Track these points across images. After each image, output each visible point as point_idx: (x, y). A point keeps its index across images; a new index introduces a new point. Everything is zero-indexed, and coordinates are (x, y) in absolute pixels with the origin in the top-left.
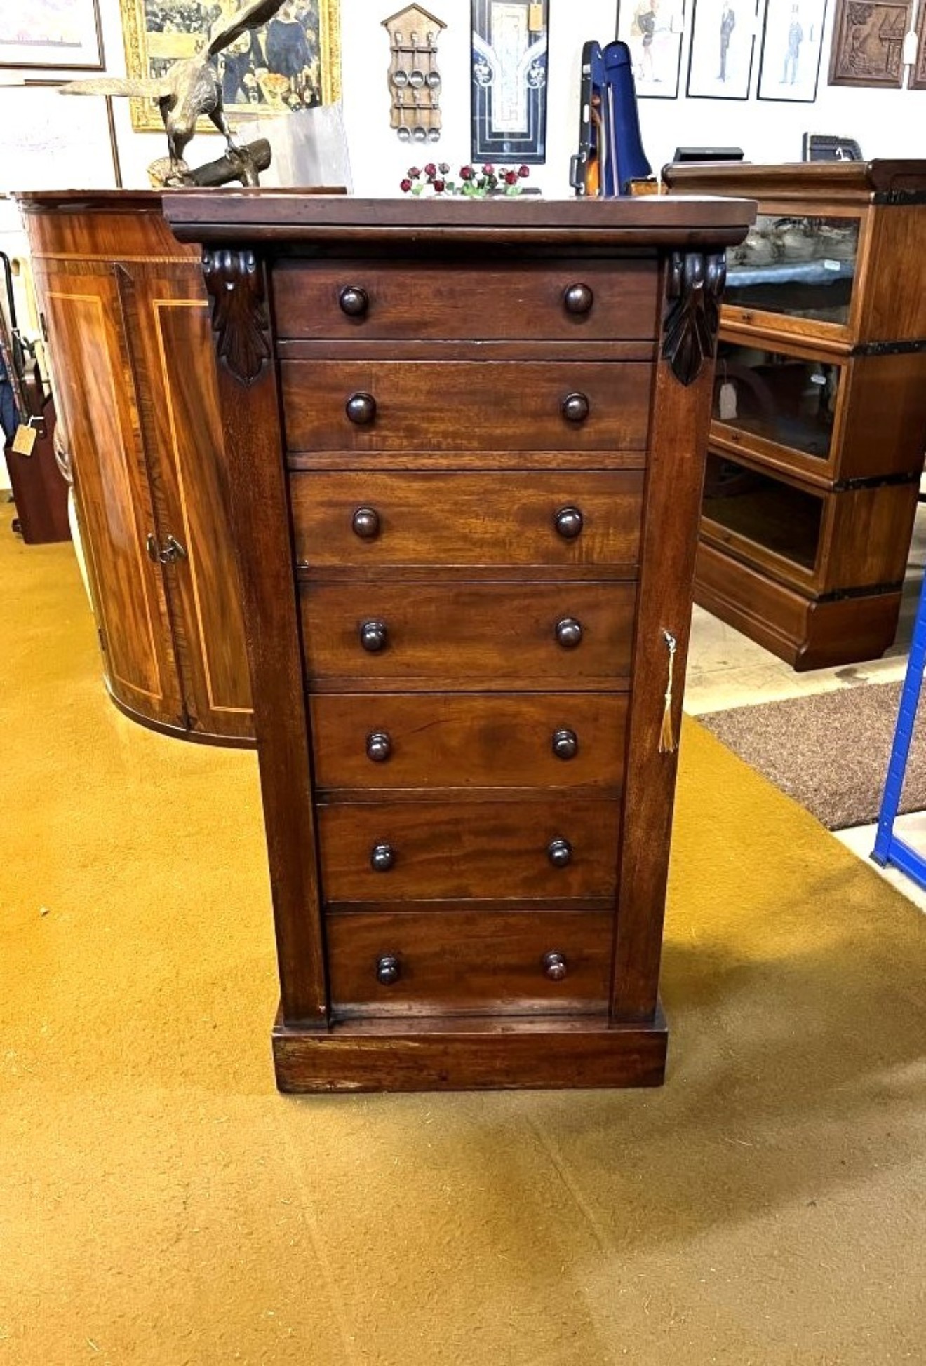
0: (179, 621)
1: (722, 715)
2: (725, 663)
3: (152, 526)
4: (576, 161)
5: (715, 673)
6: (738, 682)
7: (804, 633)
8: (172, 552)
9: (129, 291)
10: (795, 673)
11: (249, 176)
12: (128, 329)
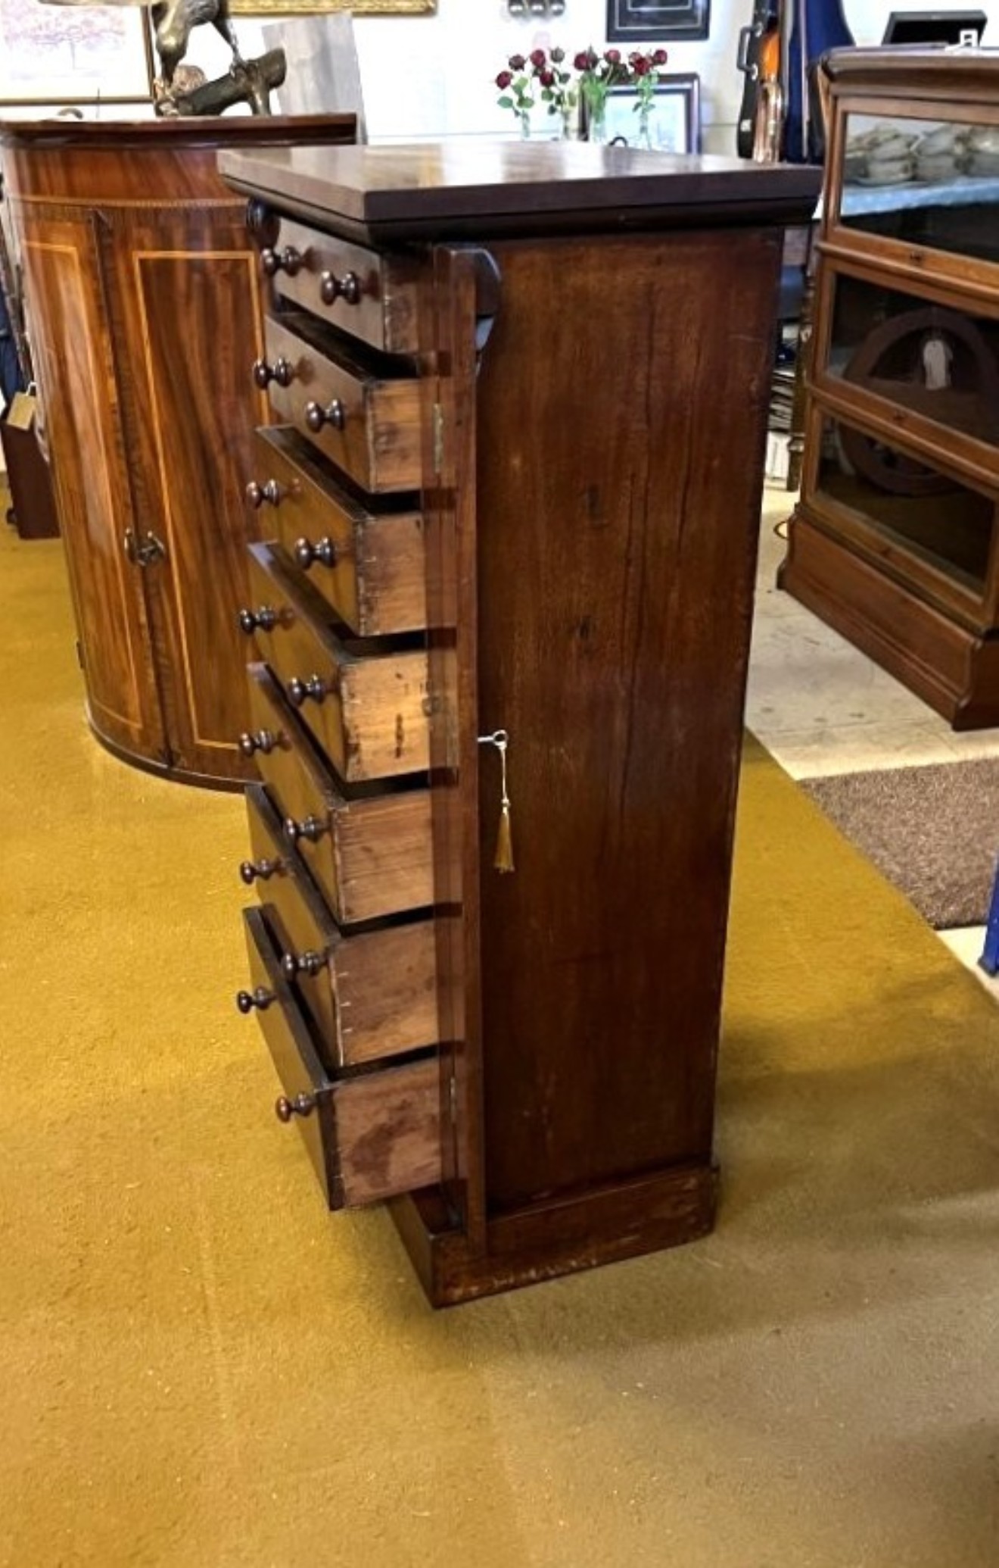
0: (160, 635)
1: (836, 781)
2: (861, 716)
3: (130, 520)
4: (748, 37)
5: (843, 730)
6: (871, 741)
7: (967, 679)
8: (152, 552)
9: (107, 241)
10: (952, 733)
11: (258, 97)
12: (106, 286)
